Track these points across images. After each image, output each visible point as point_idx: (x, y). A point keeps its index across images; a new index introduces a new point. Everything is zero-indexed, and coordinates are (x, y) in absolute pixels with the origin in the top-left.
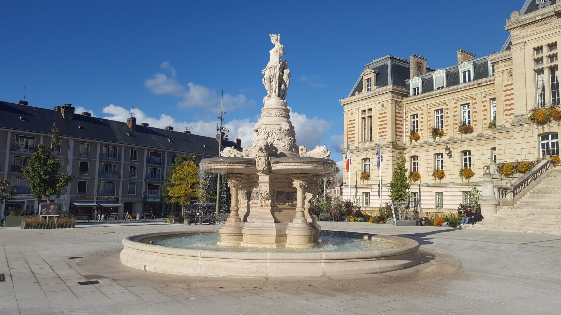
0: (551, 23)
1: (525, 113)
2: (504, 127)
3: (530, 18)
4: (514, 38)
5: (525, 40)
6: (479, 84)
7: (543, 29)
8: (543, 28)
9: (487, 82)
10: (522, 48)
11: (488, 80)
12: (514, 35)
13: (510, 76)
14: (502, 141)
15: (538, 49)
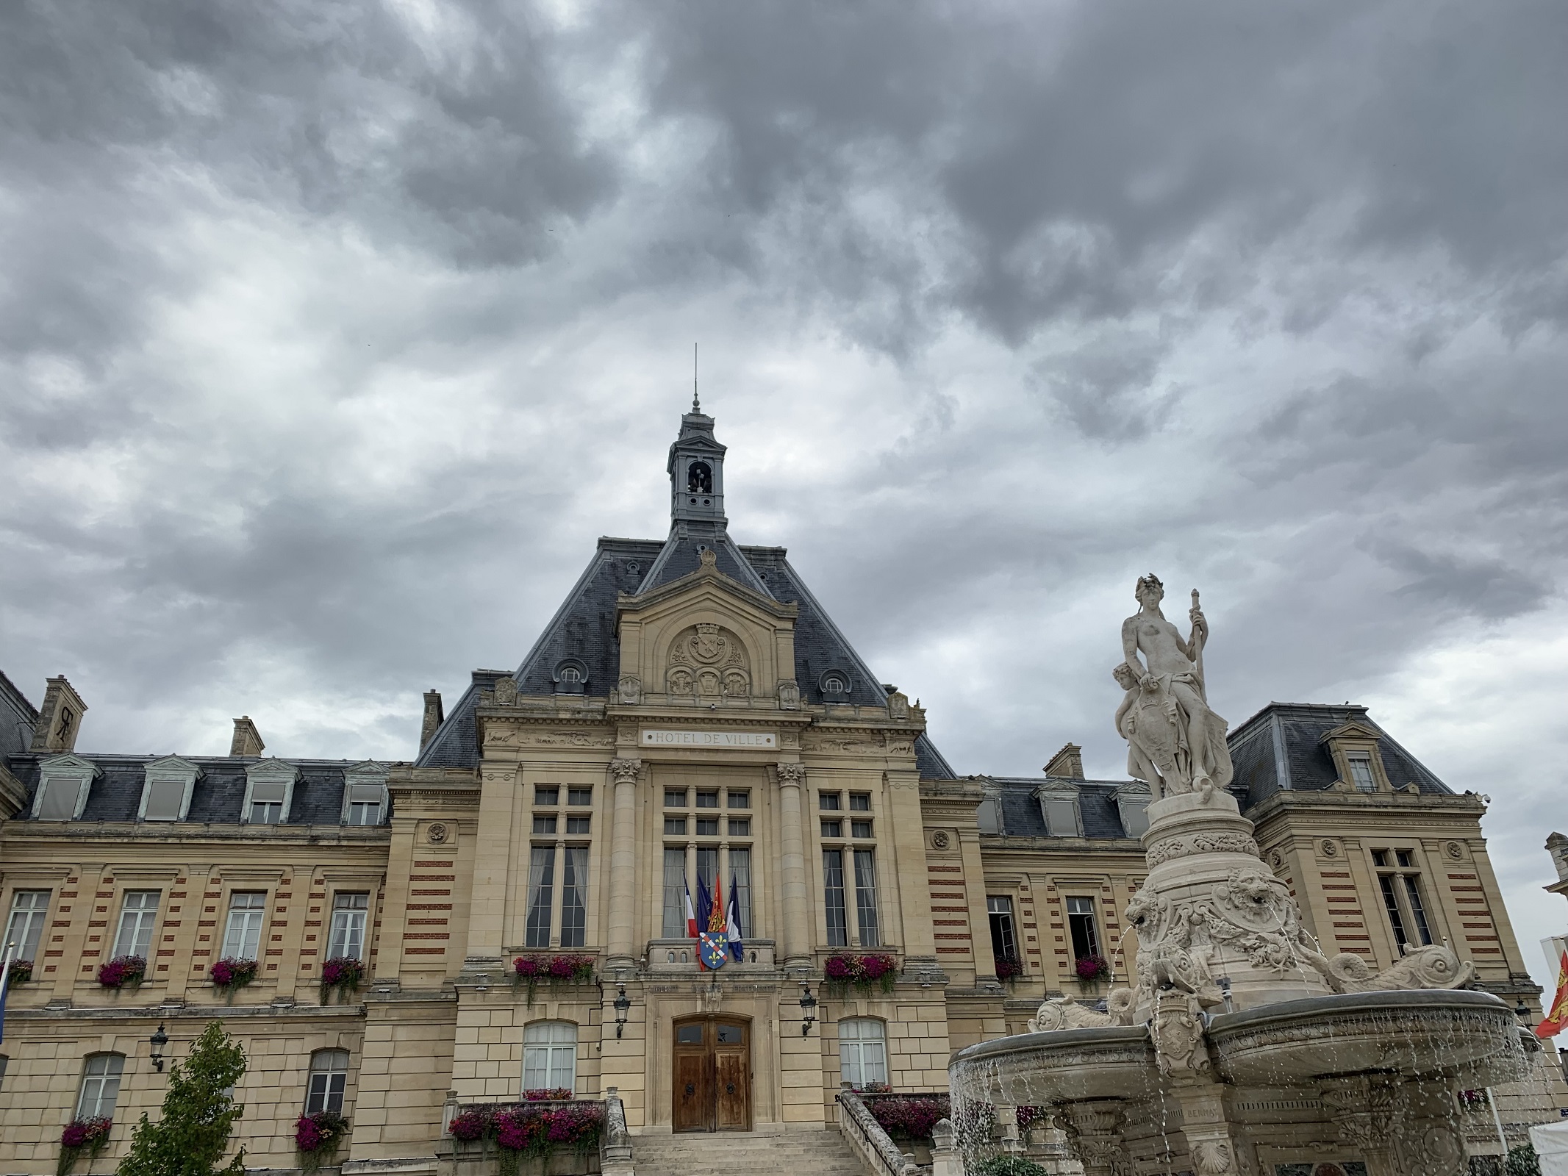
0: (586, 738)
1: (494, 952)
2: (396, 986)
3: (544, 710)
4: (493, 743)
5: (522, 756)
6: (315, 838)
7: (567, 746)
8: (568, 743)
9: (339, 839)
10: (511, 775)
11: (342, 834)
12: (493, 734)
13: (438, 839)
14: (385, 1032)
15: (547, 792)
